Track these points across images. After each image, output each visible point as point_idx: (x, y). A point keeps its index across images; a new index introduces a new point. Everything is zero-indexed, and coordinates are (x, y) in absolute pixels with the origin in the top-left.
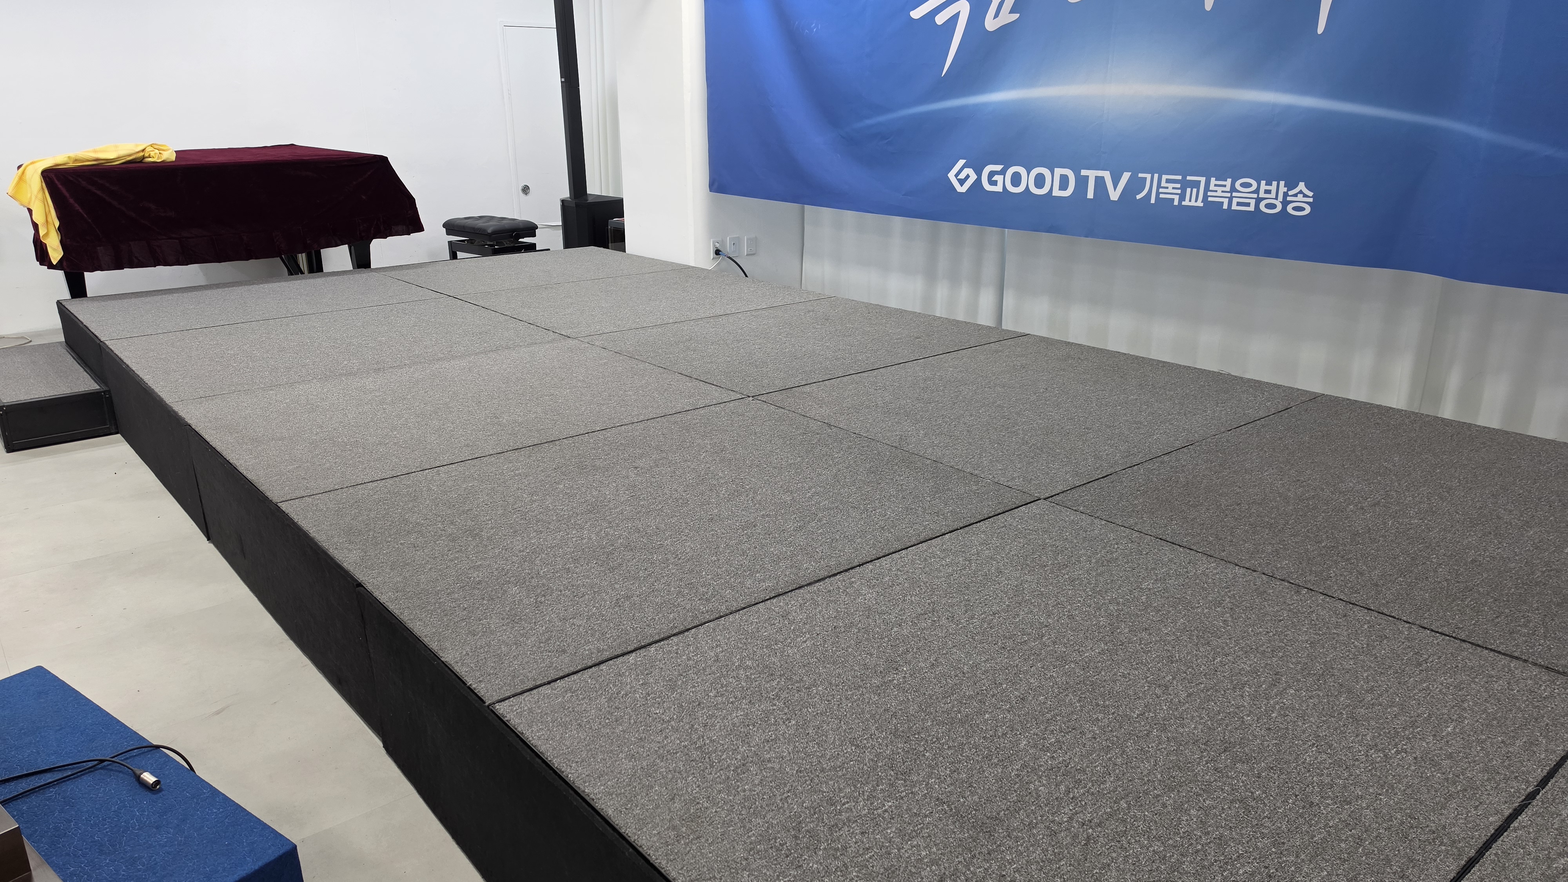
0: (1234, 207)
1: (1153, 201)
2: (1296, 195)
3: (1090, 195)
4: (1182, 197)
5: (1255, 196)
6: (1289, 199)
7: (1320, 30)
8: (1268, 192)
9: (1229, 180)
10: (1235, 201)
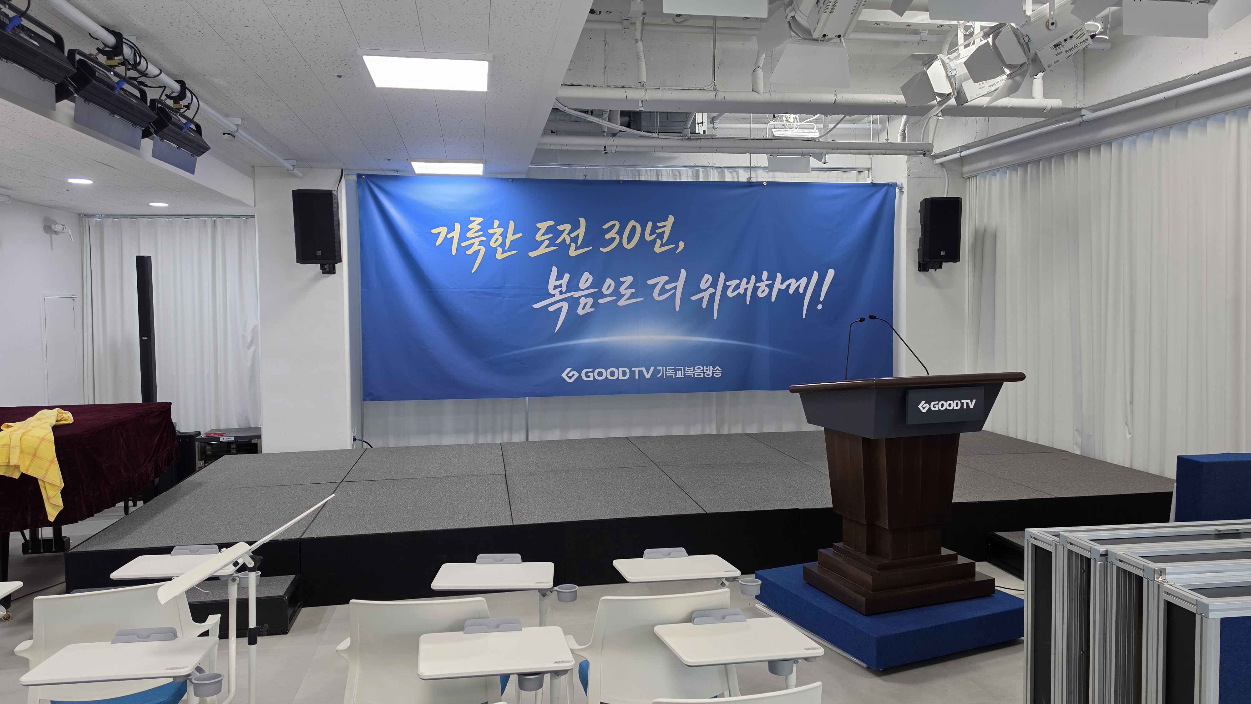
0: (696, 376)
1: (664, 377)
2: (716, 370)
3: (637, 377)
4: (676, 375)
5: (703, 372)
6: (714, 372)
7: (715, 318)
8: (707, 370)
9: (692, 367)
10: (696, 374)
